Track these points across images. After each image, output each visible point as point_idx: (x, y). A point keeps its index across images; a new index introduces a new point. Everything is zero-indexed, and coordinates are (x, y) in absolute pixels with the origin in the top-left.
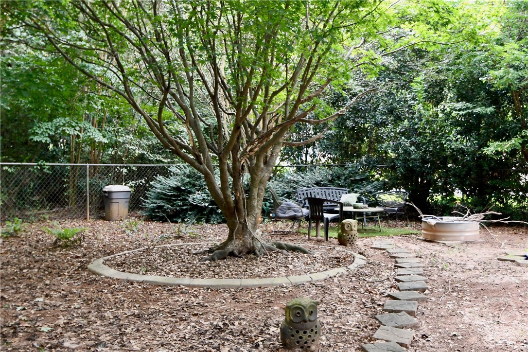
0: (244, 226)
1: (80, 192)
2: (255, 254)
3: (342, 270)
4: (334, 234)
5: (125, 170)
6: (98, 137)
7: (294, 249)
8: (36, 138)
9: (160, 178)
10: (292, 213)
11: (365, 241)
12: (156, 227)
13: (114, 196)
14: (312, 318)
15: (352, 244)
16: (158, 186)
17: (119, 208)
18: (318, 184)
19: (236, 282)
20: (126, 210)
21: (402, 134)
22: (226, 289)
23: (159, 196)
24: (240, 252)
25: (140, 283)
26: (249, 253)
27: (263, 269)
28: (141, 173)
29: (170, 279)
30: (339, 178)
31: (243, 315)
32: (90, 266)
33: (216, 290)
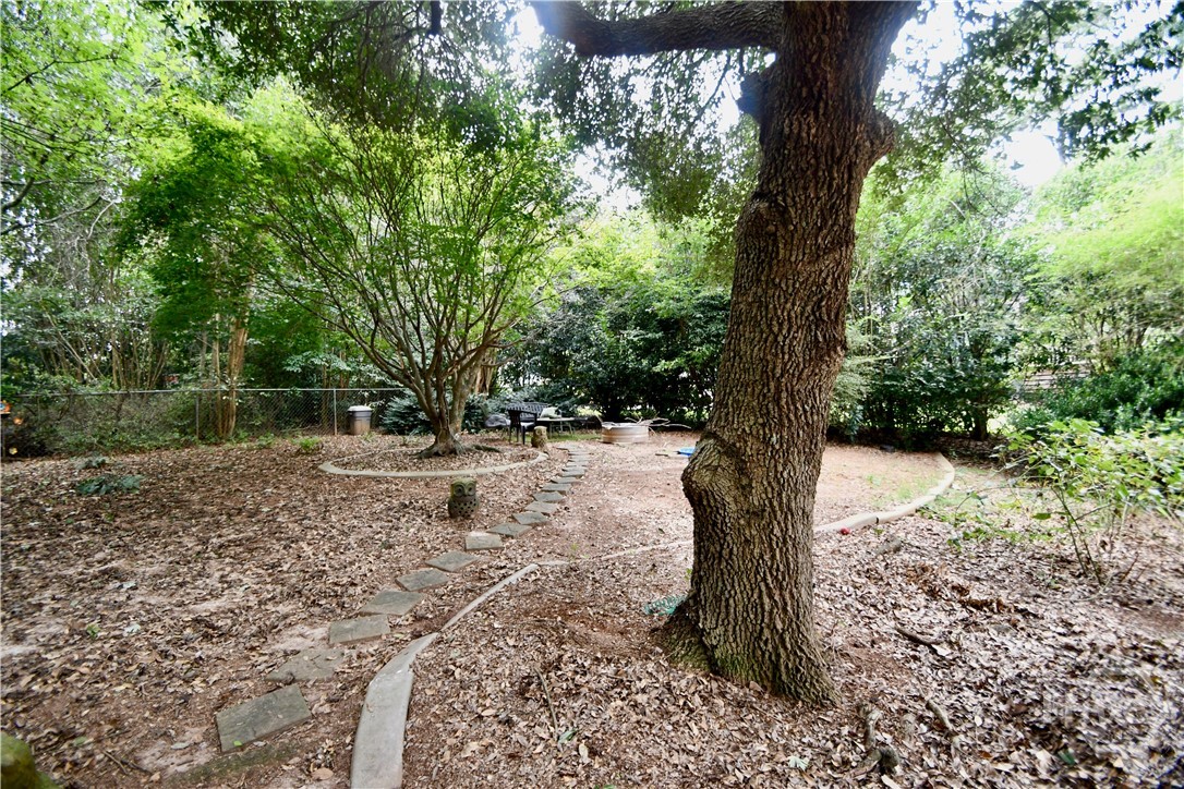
0: (448, 431)
1: (330, 411)
2: (456, 454)
3: (523, 464)
4: (528, 440)
5: (366, 394)
6: (343, 366)
7: (490, 450)
8: (288, 369)
9: (397, 399)
10: (499, 424)
11: (556, 444)
12: (389, 438)
13: (357, 415)
14: (471, 493)
15: (542, 446)
16: (394, 405)
17: (362, 425)
18: (526, 400)
19: (433, 474)
20: (369, 426)
21: (593, 358)
22: (422, 478)
23: (397, 414)
24: (444, 453)
25: (355, 477)
26: (451, 453)
27: (458, 464)
28: (382, 395)
29: (382, 473)
30: (543, 395)
31: (428, 496)
32: (320, 467)
33: (414, 480)
